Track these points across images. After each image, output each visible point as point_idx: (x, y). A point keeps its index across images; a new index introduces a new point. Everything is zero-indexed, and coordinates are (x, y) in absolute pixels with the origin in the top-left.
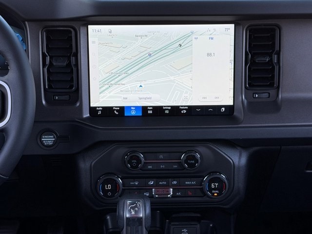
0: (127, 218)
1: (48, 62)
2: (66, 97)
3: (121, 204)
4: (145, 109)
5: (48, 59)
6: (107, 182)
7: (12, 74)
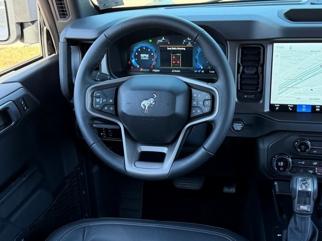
0: (299, 191)
1: (241, 70)
2: (252, 96)
3: (294, 179)
4: (314, 107)
5: (241, 68)
6: (280, 160)
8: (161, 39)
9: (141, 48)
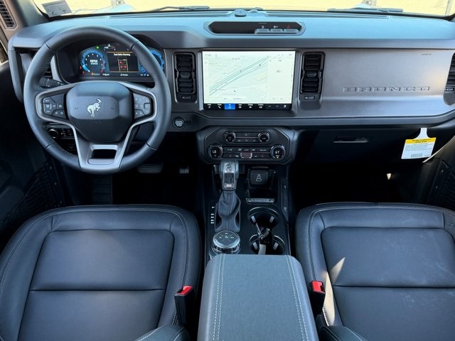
0: (225, 174)
1: (178, 75)
2: (189, 98)
3: (222, 164)
4: (237, 105)
5: (178, 73)
6: (214, 149)
7: (157, 88)
8: (107, 46)
9: (90, 54)
